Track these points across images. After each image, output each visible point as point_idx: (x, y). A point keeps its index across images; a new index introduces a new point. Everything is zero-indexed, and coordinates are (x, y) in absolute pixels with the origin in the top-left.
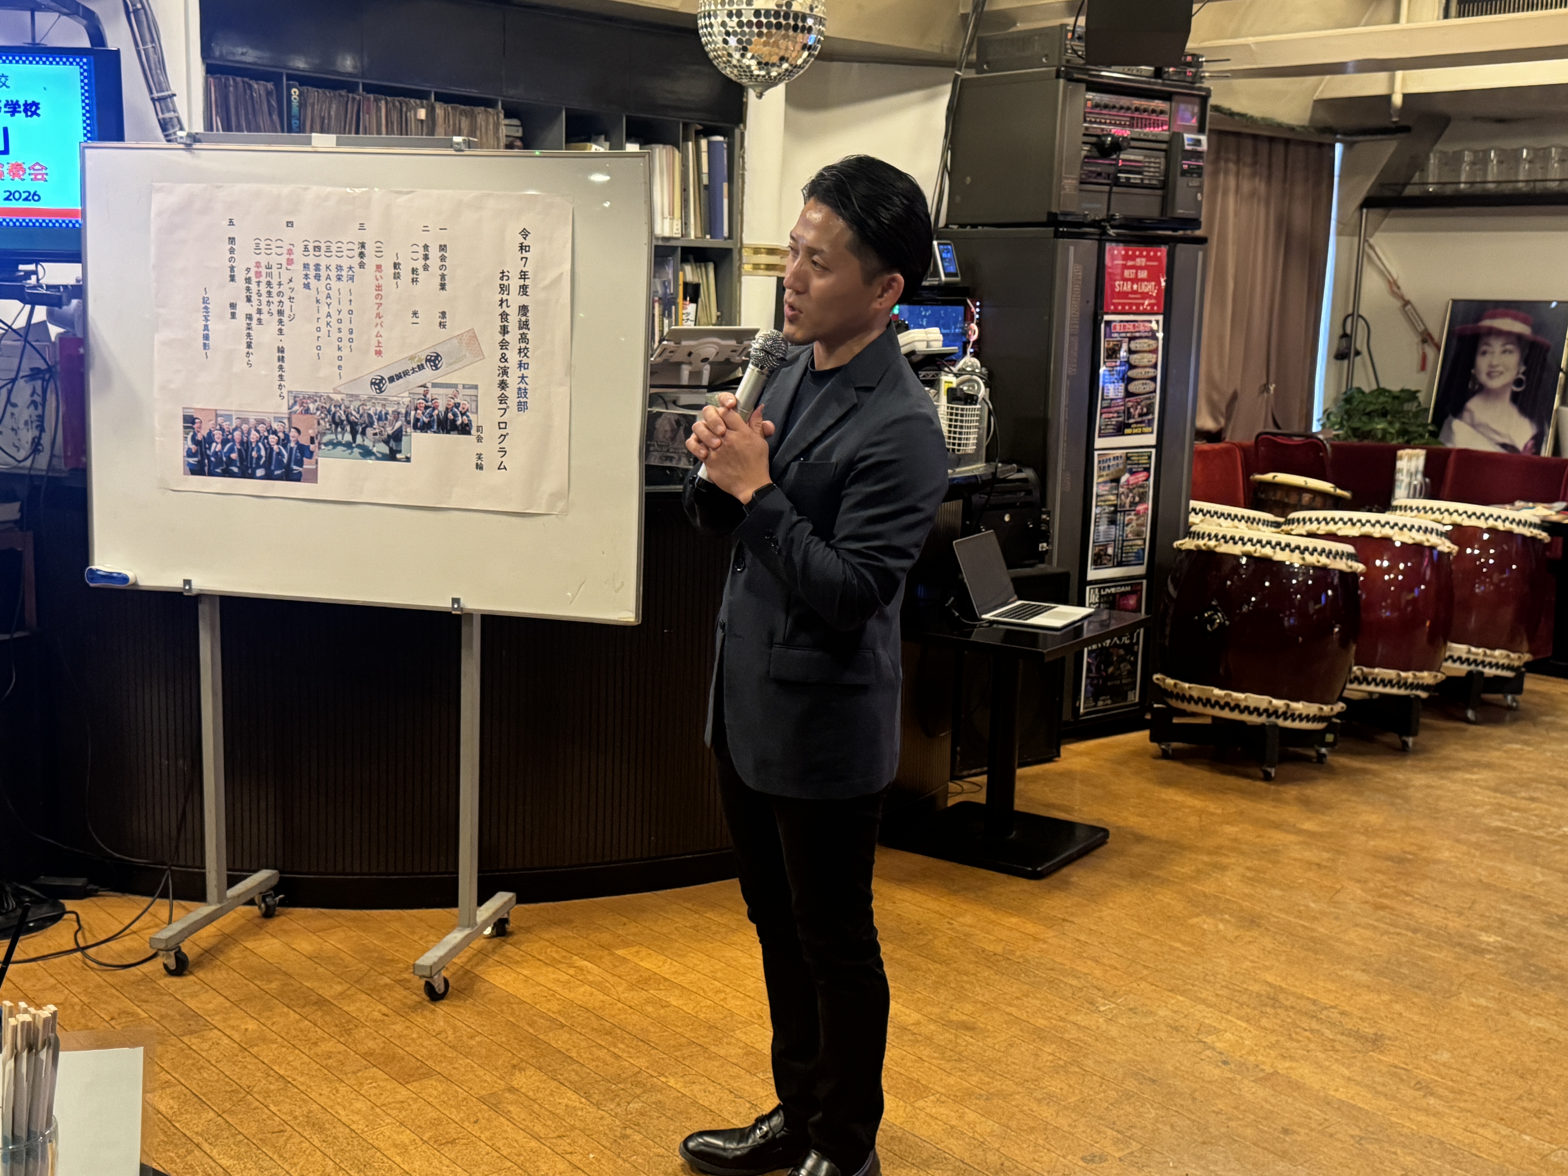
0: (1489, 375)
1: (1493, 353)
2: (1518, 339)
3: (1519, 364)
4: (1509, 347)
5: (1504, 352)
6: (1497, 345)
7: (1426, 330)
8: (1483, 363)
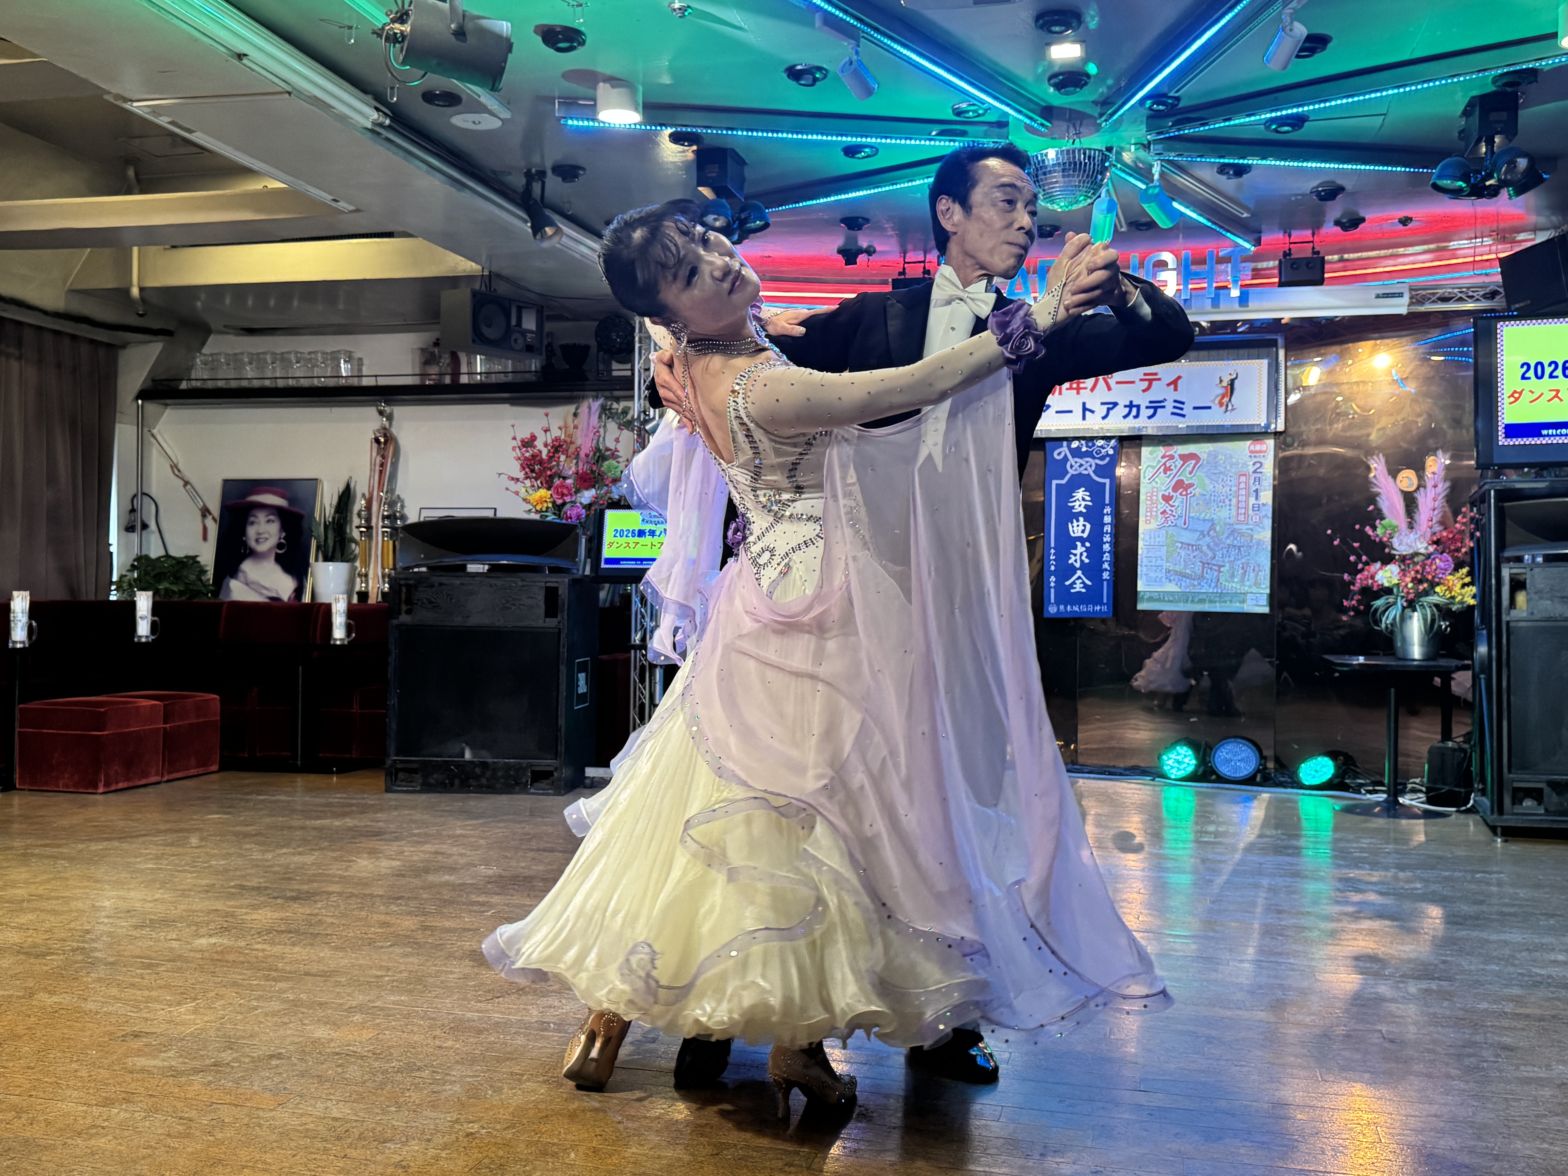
0: (257, 541)
1: (259, 523)
2: (278, 511)
3: (280, 532)
4: (272, 517)
5: (268, 521)
6: (261, 517)
7: (205, 505)
8: (251, 531)
